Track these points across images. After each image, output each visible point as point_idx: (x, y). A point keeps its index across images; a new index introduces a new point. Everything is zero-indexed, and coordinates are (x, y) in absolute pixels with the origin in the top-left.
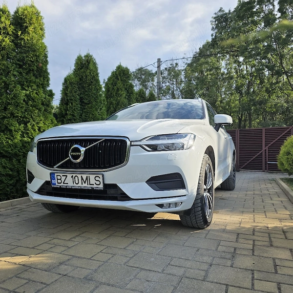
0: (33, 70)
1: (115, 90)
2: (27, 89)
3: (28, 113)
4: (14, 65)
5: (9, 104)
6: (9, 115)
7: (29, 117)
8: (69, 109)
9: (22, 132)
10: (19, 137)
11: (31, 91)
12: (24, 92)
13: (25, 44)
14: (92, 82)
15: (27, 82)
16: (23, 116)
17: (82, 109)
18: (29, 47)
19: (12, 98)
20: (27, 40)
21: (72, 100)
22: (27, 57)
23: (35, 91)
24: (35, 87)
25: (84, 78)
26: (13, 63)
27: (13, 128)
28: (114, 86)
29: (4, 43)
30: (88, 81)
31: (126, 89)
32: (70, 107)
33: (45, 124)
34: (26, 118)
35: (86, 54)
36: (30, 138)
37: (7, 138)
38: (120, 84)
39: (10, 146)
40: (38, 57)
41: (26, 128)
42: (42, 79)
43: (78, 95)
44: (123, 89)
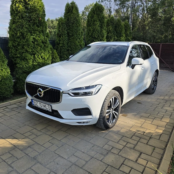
0: (36, 23)
1: (92, 21)
2: (34, 35)
3: (35, 49)
4: (26, 21)
5: (24, 45)
6: (25, 51)
7: (35, 51)
8: (61, 40)
9: (32, 59)
10: (31, 63)
11: (36, 35)
12: (32, 36)
13: (31, 7)
14: (74, 22)
15: (33, 31)
16: (32, 51)
17: (69, 39)
18: (33, 9)
19: (26, 42)
20: (32, 4)
21: (62, 34)
22: (32, 15)
23: (38, 36)
24: (38, 33)
25: (70, 19)
26: (25, 20)
27: (28, 58)
28: (92, 18)
29: (19, 9)
30: (72, 21)
31: (99, 20)
32: (62, 39)
33: (44, 54)
34: (34, 52)
35: (71, 2)
36: (37, 62)
37: (25, 63)
38: (95, 17)
39: (27, 67)
40: (39, 14)
41: (34, 57)
42: (42, 27)
43: (66, 30)
44: (98, 21)
